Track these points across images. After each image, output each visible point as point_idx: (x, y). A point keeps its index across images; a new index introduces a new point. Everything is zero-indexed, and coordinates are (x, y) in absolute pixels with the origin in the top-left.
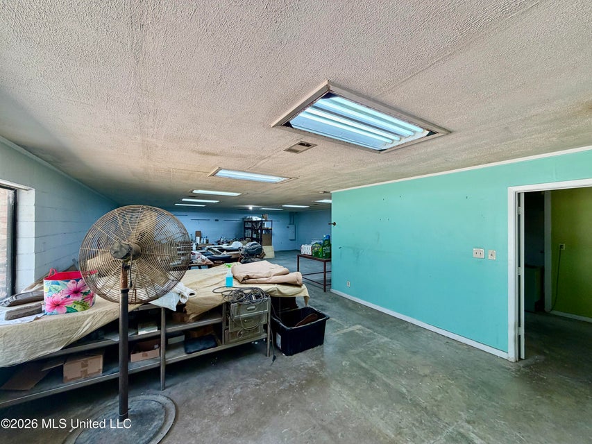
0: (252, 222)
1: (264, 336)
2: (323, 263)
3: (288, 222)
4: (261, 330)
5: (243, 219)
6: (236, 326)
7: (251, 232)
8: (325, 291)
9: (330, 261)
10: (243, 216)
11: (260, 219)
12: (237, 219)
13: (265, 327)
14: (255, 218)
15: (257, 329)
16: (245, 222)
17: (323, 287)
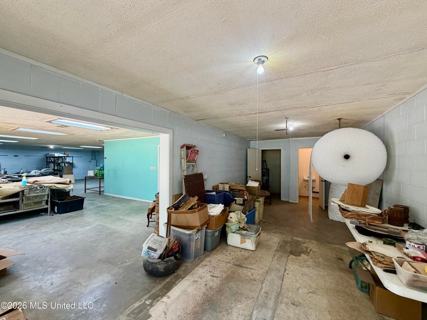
0: (54, 157)
1: (46, 207)
2: (99, 180)
3: (91, 158)
4: (44, 203)
5: (46, 155)
6: (28, 200)
7: (53, 165)
8: (100, 194)
9: (103, 178)
10: (45, 153)
11: (63, 155)
12: (41, 155)
13: (47, 202)
14: (56, 155)
15: (41, 202)
16: (47, 157)
17: (99, 192)
